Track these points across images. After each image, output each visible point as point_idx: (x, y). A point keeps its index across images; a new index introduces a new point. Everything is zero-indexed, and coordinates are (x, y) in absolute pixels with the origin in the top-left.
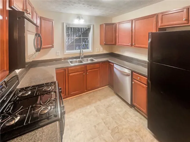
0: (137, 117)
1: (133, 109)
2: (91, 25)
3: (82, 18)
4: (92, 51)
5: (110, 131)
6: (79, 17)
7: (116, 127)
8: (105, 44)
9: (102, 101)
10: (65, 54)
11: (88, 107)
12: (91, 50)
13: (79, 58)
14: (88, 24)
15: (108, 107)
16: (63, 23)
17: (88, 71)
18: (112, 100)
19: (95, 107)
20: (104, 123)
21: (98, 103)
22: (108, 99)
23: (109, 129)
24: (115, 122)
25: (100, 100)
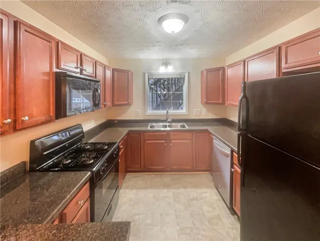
0: (235, 231)
1: (235, 219)
2: (185, 73)
3: (170, 63)
4: (187, 114)
5: (178, 228)
6: (166, 63)
7: (190, 227)
8: (207, 103)
9: (188, 190)
10: (147, 114)
11: (165, 191)
12: (185, 112)
13: (165, 121)
14: (181, 71)
15: (191, 200)
16: (144, 74)
17: (173, 141)
18: (204, 193)
19: (173, 193)
20: (176, 216)
21: (182, 190)
22: (199, 191)
23: (178, 225)
24: (193, 221)
25: (185, 187)
